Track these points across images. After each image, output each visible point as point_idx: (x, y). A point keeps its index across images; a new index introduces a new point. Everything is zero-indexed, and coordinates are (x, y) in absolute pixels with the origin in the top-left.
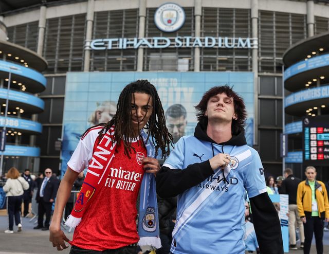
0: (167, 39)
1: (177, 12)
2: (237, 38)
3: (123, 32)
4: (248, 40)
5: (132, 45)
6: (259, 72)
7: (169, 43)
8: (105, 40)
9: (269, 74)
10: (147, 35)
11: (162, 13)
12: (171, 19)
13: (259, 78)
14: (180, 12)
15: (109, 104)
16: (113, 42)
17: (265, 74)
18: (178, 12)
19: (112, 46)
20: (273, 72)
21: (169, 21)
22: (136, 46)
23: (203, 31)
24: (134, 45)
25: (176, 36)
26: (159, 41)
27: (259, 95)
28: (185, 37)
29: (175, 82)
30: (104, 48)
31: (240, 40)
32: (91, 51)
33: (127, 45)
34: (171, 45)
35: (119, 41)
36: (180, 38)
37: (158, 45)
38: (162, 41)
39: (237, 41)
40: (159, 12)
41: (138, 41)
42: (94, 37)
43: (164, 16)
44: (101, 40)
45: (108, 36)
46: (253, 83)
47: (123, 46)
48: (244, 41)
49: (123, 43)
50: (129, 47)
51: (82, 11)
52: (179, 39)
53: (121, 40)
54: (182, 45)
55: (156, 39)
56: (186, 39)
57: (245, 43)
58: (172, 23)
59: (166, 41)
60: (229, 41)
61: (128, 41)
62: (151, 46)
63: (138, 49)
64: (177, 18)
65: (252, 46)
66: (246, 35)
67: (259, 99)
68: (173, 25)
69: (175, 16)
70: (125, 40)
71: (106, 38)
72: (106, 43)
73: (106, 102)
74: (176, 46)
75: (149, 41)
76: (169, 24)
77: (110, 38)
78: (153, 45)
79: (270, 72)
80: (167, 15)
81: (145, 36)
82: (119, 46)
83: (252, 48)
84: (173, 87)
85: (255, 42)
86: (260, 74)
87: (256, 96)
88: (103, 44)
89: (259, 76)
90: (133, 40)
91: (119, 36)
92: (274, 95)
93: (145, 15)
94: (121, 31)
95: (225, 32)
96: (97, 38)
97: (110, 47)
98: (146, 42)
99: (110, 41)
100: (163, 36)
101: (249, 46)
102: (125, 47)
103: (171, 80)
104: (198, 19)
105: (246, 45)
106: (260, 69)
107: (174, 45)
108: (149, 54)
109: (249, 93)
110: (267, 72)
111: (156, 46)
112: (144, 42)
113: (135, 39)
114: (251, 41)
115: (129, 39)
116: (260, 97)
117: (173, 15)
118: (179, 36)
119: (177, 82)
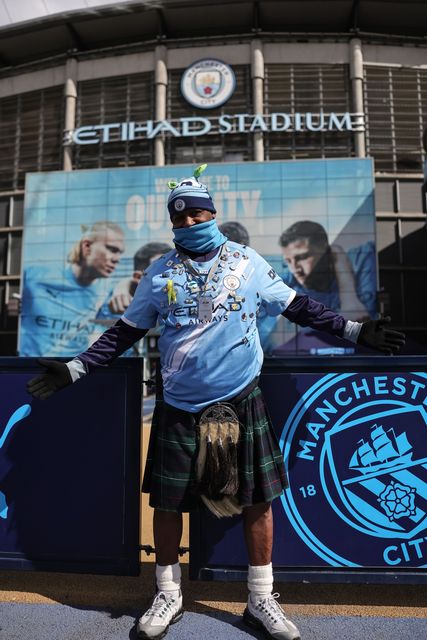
0: (205, 121)
1: (221, 74)
2: (327, 115)
3: (128, 114)
4: (347, 116)
5: (144, 133)
7: (208, 126)
8: (97, 127)
9: (386, 175)
10: (169, 116)
11: (195, 76)
12: (210, 86)
14: (227, 73)
15: (104, 227)
16: (111, 130)
18: (223, 73)
19: (110, 137)
20: (392, 172)
21: (208, 90)
22: (151, 134)
23: (267, 104)
24: (148, 133)
25: (220, 115)
26: (191, 124)
28: (236, 116)
29: (226, 182)
30: (96, 141)
31: (333, 117)
32: (74, 148)
33: (136, 134)
34: (212, 130)
35: (121, 126)
36: (228, 117)
37: (190, 131)
38: (198, 123)
39: (327, 119)
40: (190, 75)
41: (155, 126)
42: (78, 125)
44: (90, 128)
45: (102, 121)
46: (372, 177)
48: (340, 119)
49: (129, 131)
50: (140, 137)
51: (58, 82)
52: (225, 119)
53: (125, 126)
54: (232, 129)
55: (185, 121)
56: (237, 119)
57: (343, 122)
58: (213, 92)
59: (202, 124)
60: (314, 119)
61: (136, 126)
62: (177, 134)
63: (154, 140)
65: (354, 126)
66: (343, 110)
68: (213, 96)
69: (217, 80)
70: (132, 125)
71: (98, 123)
72: (99, 132)
73: (100, 224)
74: (221, 131)
75: (174, 125)
76: (208, 96)
77: (106, 122)
78: (181, 132)
79: (388, 172)
80: (204, 80)
81: (166, 118)
82: (121, 136)
83: (354, 129)
84: (222, 190)
85: (361, 121)
88: (93, 134)
90: (145, 125)
91: (122, 120)
92: (397, 211)
94: (125, 112)
95: (306, 105)
96: (83, 125)
97: (106, 139)
98: (169, 127)
99: (106, 128)
100: (198, 115)
101: (349, 127)
102: (132, 137)
103: (218, 178)
104: (259, 83)
105: (344, 126)
107: (217, 129)
108: (173, 148)
109: (365, 196)
110: (382, 172)
111: (186, 133)
112: (164, 126)
113: (150, 123)
114: (353, 119)
115: (139, 123)
117: (214, 79)
118: (226, 113)
119: (230, 182)
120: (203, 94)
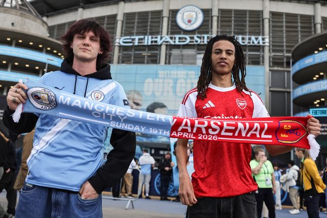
0: (187, 37)
1: (196, 14)
2: (250, 37)
3: (148, 31)
4: (260, 38)
5: (156, 42)
6: (270, 66)
7: (189, 40)
8: (132, 37)
9: (280, 69)
10: (169, 33)
11: (183, 14)
12: (191, 19)
13: (270, 72)
14: (199, 13)
15: (133, 93)
16: (139, 39)
17: (276, 68)
18: (198, 13)
19: (139, 43)
20: (283, 67)
21: (189, 21)
22: (159, 43)
23: (219, 30)
24: (158, 42)
25: (195, 34)
26: (180, 38)
27: (270, 88)
28: (203, 35)
29: (193, 75)
30: (131, 44)
31: (253, 38)
32: (120, 47)
33: (152, 42)
34: (190, 42)
35: (144, 38)
36: (199, 35)
37: (179, 42)
38: (183, 38)
39: (250, 39)
40: (181, 13)
41: (161, 38)
42: (123, 35)
43: (185, 17)
44: (129, 37)
45: (135, 34)
46: (264, 76)
47: (148, 42)
48: (256, 39)
49: (148, 40)
50: (154, 44)
51: (114, 13)
52: (198, 37)
53: (146, 37)
54: (201, 42)
55: (177, 36)
56: (204, 37)
57: (258, 41)
58: (192, 22)
59: (186, 39)
60: (243, 39)
61: (152, 38)
62: (173, 43)
63: (161, 45)
64: (196, 19)
65: (264, 43)
66: (258, 34)
67: (270, 91)
68: (192, 24)
69: (195, 16)
70: (150, 37)
71: (133, 35)
72: (133, 40)
73: (131, 91)
74: (195, 43)
75: (171, 38)
76: (189, 24)
77: (137, 35)
78: (175, 42)
79: (281, 67)
80: (188, 16)
81: (167, 34)
82: (144, 42)
83: (263, 45)
84: (191, 78)
85: (267, 40)
86: (271, 69)
87: (268, 89)
88: (130, 40)
89: (270, 70)
90: (157, 38)
91: (145, 34)
92: (285, 88)
93: (168, 16)
94: (147, 30)
95: (240, 31)
96: (125, 35)
97: (136, 44)
98: (169, 39)
99: (137, 38)
100: (184, 34)
101: (261, 43)
102: (150, 44)
103: (189, 72)
104: (215, 19)
105: (259, 43)
106: (271, 64)
107: (193, 42)
108: (170, 50)
109: (260, 85)
110: (278, 67)
111: (177, 43)
112: (166, 39)
113: (159, 37)
114: (263, 39)
115: (154, 36)
116: (271, 89)
117: (193, 16)
119: (195, 75)
120: (187, 22)
